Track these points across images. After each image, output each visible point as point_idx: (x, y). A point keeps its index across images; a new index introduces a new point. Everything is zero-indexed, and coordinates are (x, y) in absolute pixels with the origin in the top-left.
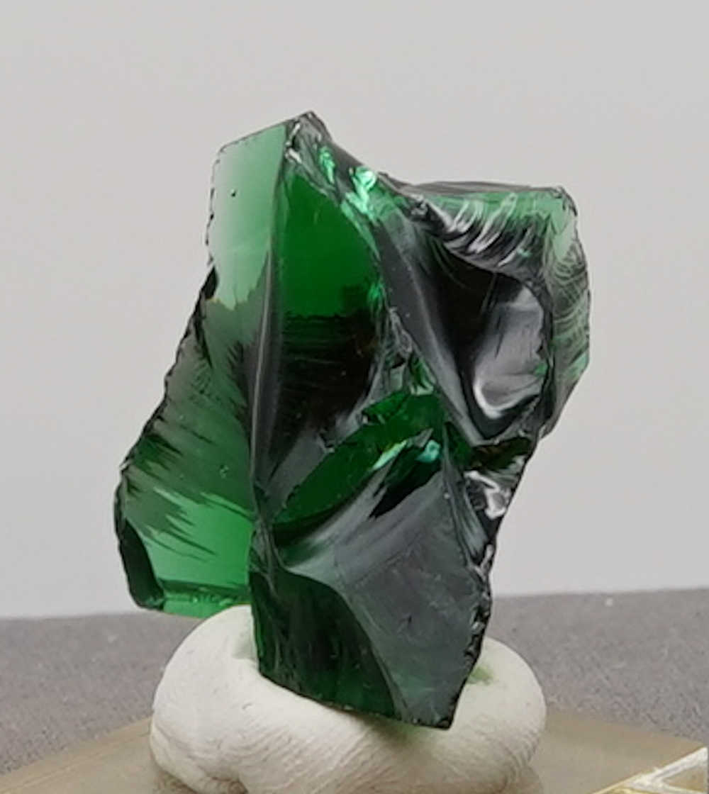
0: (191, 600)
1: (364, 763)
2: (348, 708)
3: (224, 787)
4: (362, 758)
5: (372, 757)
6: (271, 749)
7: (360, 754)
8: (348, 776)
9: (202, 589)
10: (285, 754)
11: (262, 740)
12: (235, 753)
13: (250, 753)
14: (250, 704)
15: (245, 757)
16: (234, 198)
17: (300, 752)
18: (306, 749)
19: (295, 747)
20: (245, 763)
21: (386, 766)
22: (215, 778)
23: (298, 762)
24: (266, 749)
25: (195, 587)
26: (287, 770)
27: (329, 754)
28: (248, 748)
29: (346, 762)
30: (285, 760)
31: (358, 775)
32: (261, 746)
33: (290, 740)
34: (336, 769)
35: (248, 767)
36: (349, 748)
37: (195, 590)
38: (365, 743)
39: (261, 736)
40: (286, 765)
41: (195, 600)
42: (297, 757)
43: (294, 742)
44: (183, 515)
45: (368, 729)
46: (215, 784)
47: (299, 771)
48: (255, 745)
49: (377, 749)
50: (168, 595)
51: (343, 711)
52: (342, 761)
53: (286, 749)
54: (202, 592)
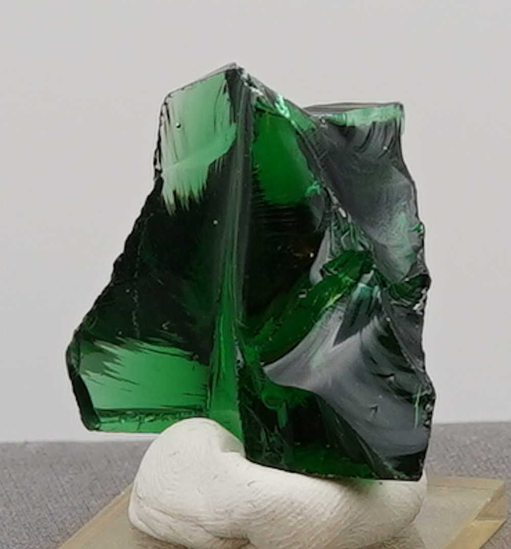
0: (120, 421)
1: (347, 513)
2: (330, 476)
3: (229, 544)
4: (344, 510)
5: (351, 508)
6: (277, 512)
7: (342, 508)
8: (336, 524)
9: (129, 412)
10: (289, 514)
11: (269, 506)
12: (245, 518)
13: (259, 516)
14: (253, 482)
15: (254, 520)
16: (178, 129)
17: (301, 510)
18: (305, 508)
19: (297, 508)
20: (254, 523)
21: (360, 513)
22: (222, 538)
23: (300, 518)
24: (274, 511)
25: (123, 411)
26: (291, 524)
27: (322, 510)
28: (258, 513)
29: (335, 514)
30: (289, 518)
31: (343, 522)
32: (270, 510)
33: (292, 503)
34: (328, 519)
35: (257, 526)
36: (335, 504)
37: (124, 413)
38: (346, 499)
39: (269, 503)
40: (290, 521)
41: (123, 421)
42: (299, 514)
43: (296, 504)
44: (117, 361)
45: (345, 489)
46: (221, 542)
47: (300, 524)
48: (264, 509)
49: (353, 502)
50: (102, 420)
51: (326, 479)
52: (332, 513)
53: (290, 510)
54: (128, 415)
